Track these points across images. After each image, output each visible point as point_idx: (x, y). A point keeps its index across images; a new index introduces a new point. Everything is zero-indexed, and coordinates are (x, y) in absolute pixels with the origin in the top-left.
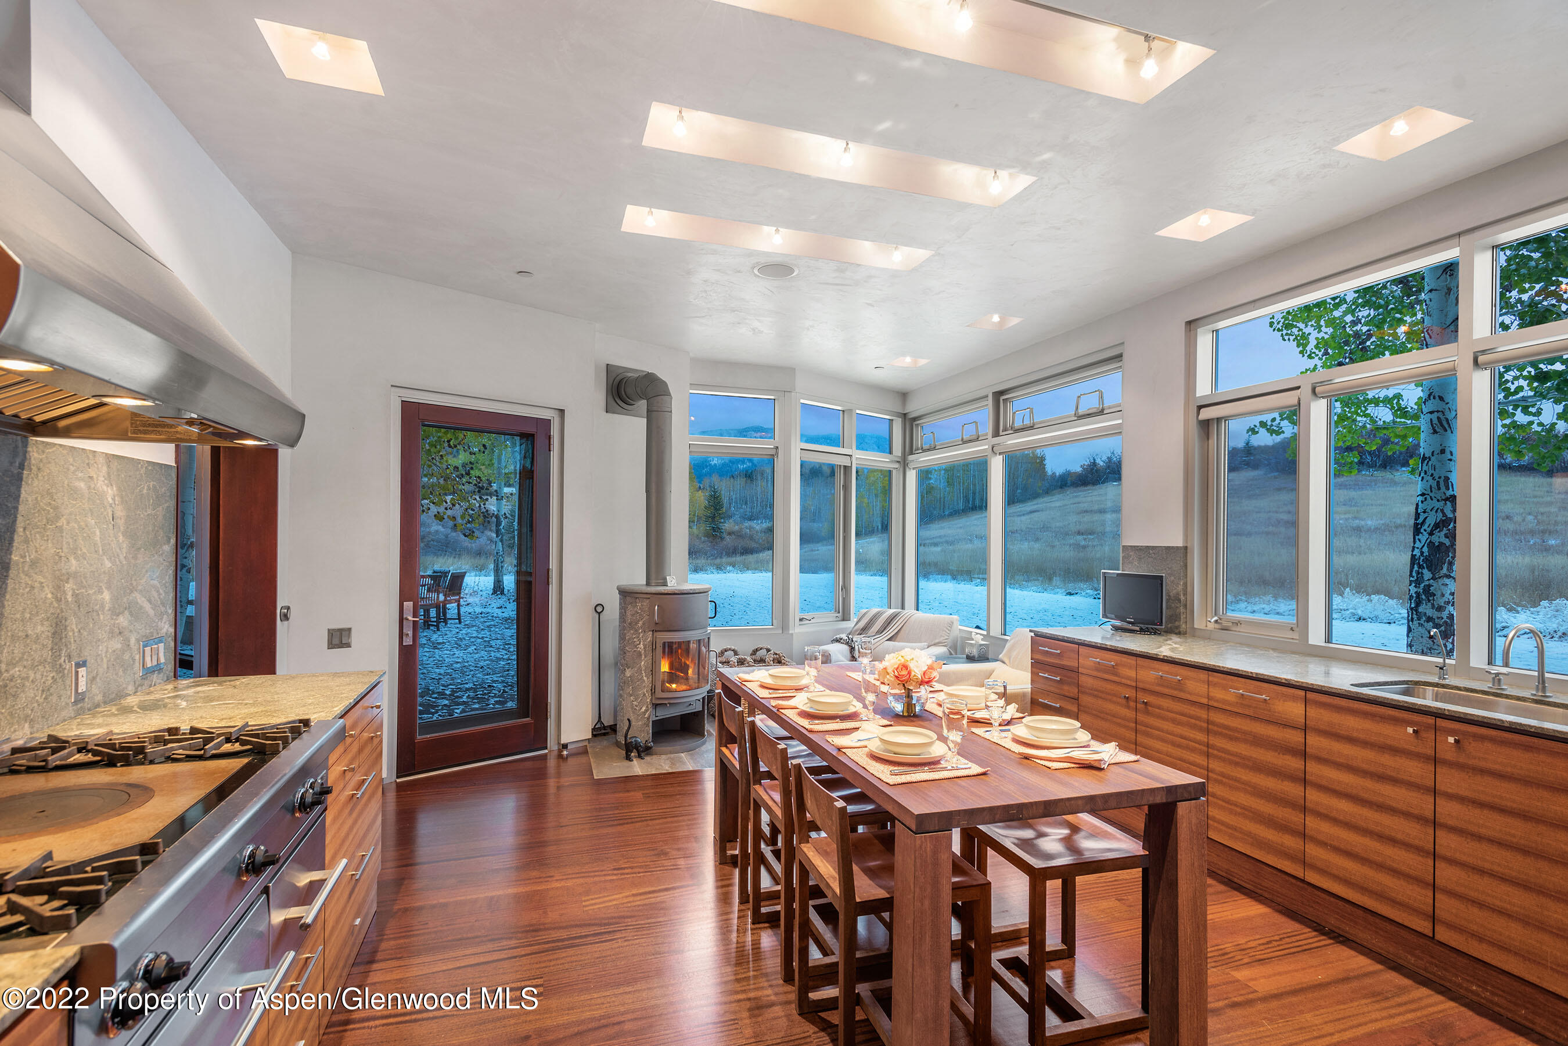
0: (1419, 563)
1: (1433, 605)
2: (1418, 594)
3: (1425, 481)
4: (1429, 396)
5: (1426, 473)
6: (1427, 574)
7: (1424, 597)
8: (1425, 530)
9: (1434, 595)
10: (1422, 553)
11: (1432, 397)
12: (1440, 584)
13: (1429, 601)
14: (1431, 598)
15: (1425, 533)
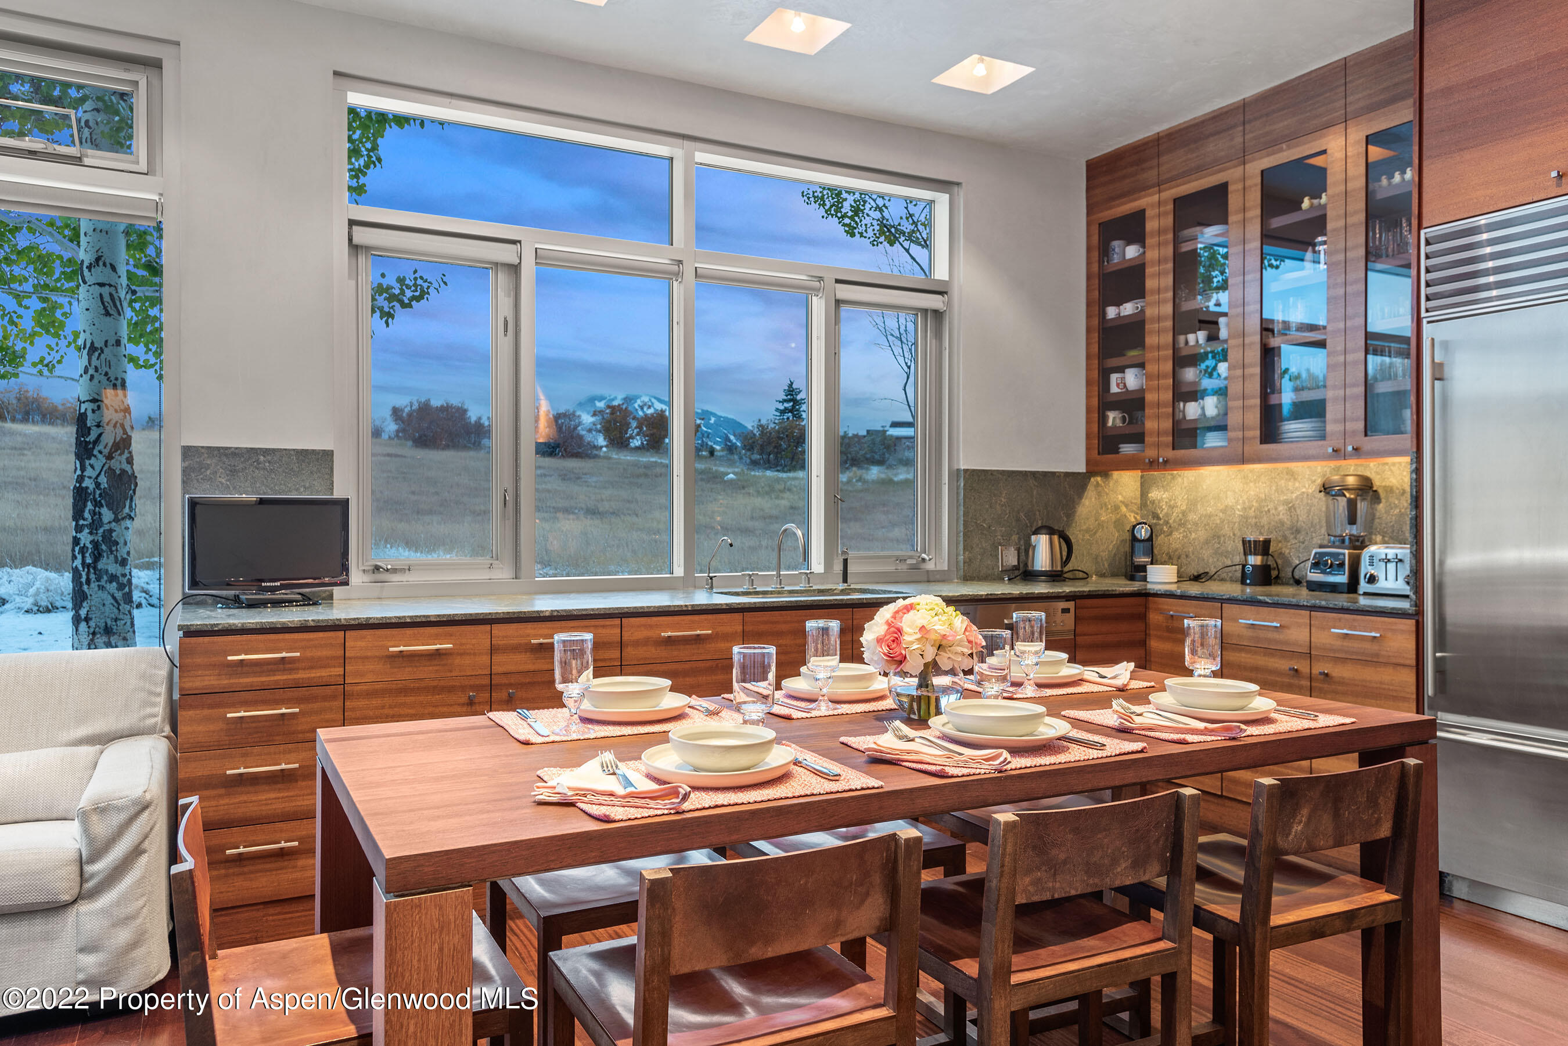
0: (95, 500)
1: (116, 557)
2: (96, 544)
3: (96, 381)
4: (98, 259)
5: (96, 369)
6: (107, 515)
7: (104, 547)
8: (100, 452)
9: (117, 543)
10: (98, 485)
11: (101, 263)
12: (123, 527)
13: (112, 552)
14: (114, 548)
15: (100, 456)
